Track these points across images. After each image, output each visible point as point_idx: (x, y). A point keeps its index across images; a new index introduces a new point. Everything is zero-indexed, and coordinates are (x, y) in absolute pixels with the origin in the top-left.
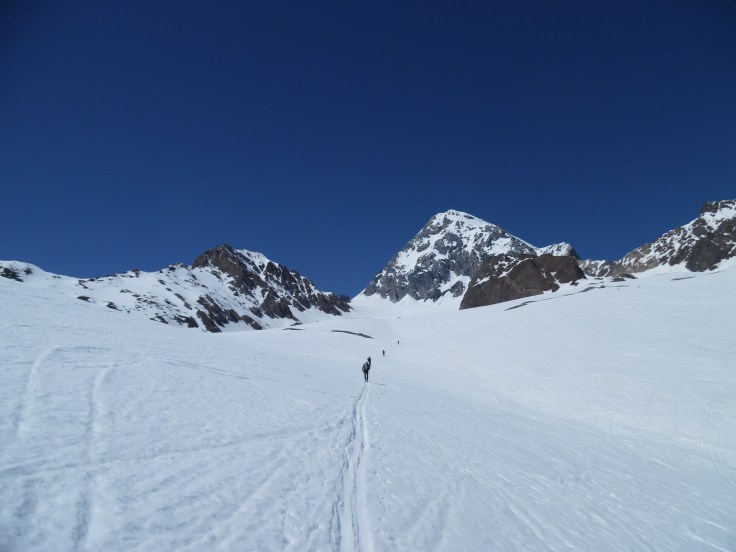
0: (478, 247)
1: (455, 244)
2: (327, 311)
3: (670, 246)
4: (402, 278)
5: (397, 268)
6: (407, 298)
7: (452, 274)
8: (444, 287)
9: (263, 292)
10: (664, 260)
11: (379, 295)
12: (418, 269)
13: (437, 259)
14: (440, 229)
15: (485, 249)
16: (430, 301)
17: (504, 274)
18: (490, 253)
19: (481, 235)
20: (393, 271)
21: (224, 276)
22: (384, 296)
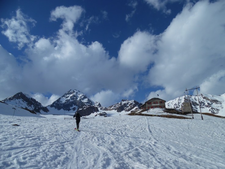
0: (80, 100)
1: (75, 98)
2: (45, 111)
3: (116, 107)
4: (61, 104)
5: (60, 101)
6: (62, 110)
7: (73, 105)
8: (71, 108)
9: (34, 106)
10: (114, 109)
11: (54, 108)
12: (65, 103)
13: (70, 101)
14: (72, 93)
15: (82, 100)
16: (67, 111)
17: (85, 109)
18: (83, 101)
19: (81, 97)
20: (59, 102)
21: (25, 102)
22: (56, 108)
